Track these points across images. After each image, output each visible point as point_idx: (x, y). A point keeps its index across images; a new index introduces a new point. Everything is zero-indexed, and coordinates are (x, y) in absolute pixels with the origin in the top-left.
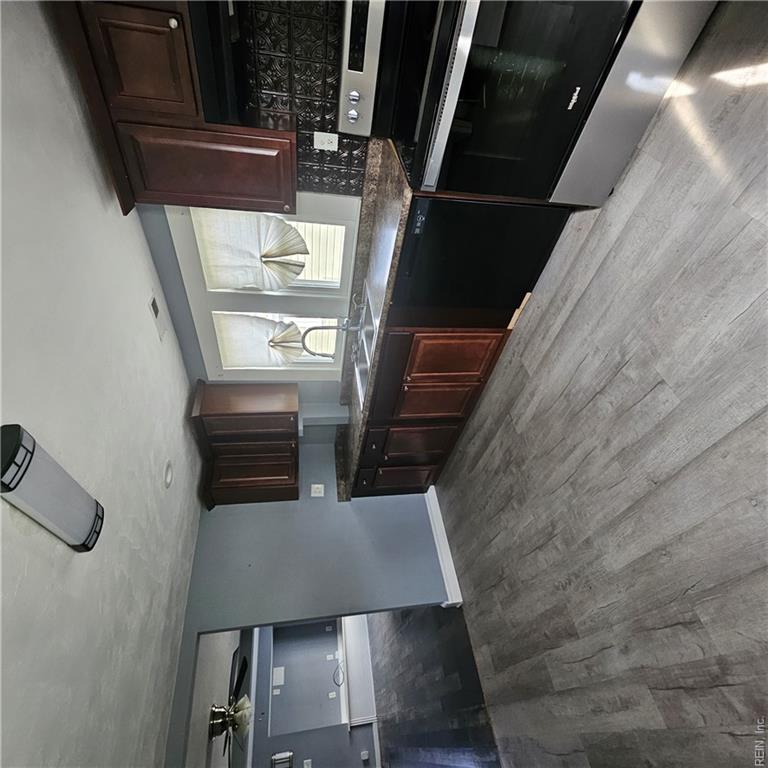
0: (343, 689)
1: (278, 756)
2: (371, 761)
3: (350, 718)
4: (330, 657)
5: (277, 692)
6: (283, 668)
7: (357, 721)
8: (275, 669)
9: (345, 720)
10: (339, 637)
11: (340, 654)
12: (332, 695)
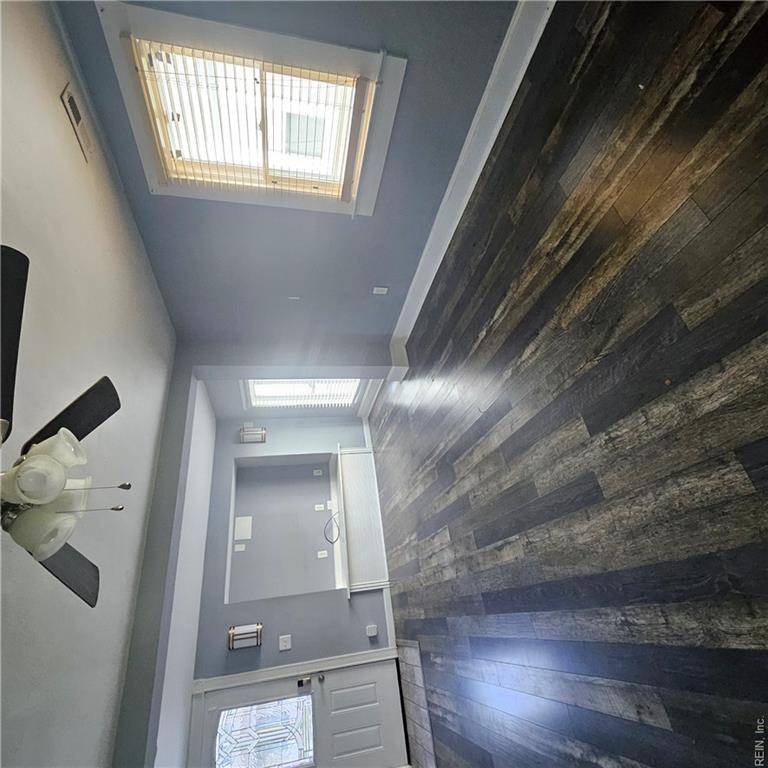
0: (338, 548)
1: (238, 630)
2: (381, 638)
3: (350, 582)
4: (319, 507)
5: (240, 548)
6: (251, 518)
7: (360, 585)
8: (237, 519)
9: (341, 583)
10: (332, 484)
11: (334, 504)
12: (323, 554)
